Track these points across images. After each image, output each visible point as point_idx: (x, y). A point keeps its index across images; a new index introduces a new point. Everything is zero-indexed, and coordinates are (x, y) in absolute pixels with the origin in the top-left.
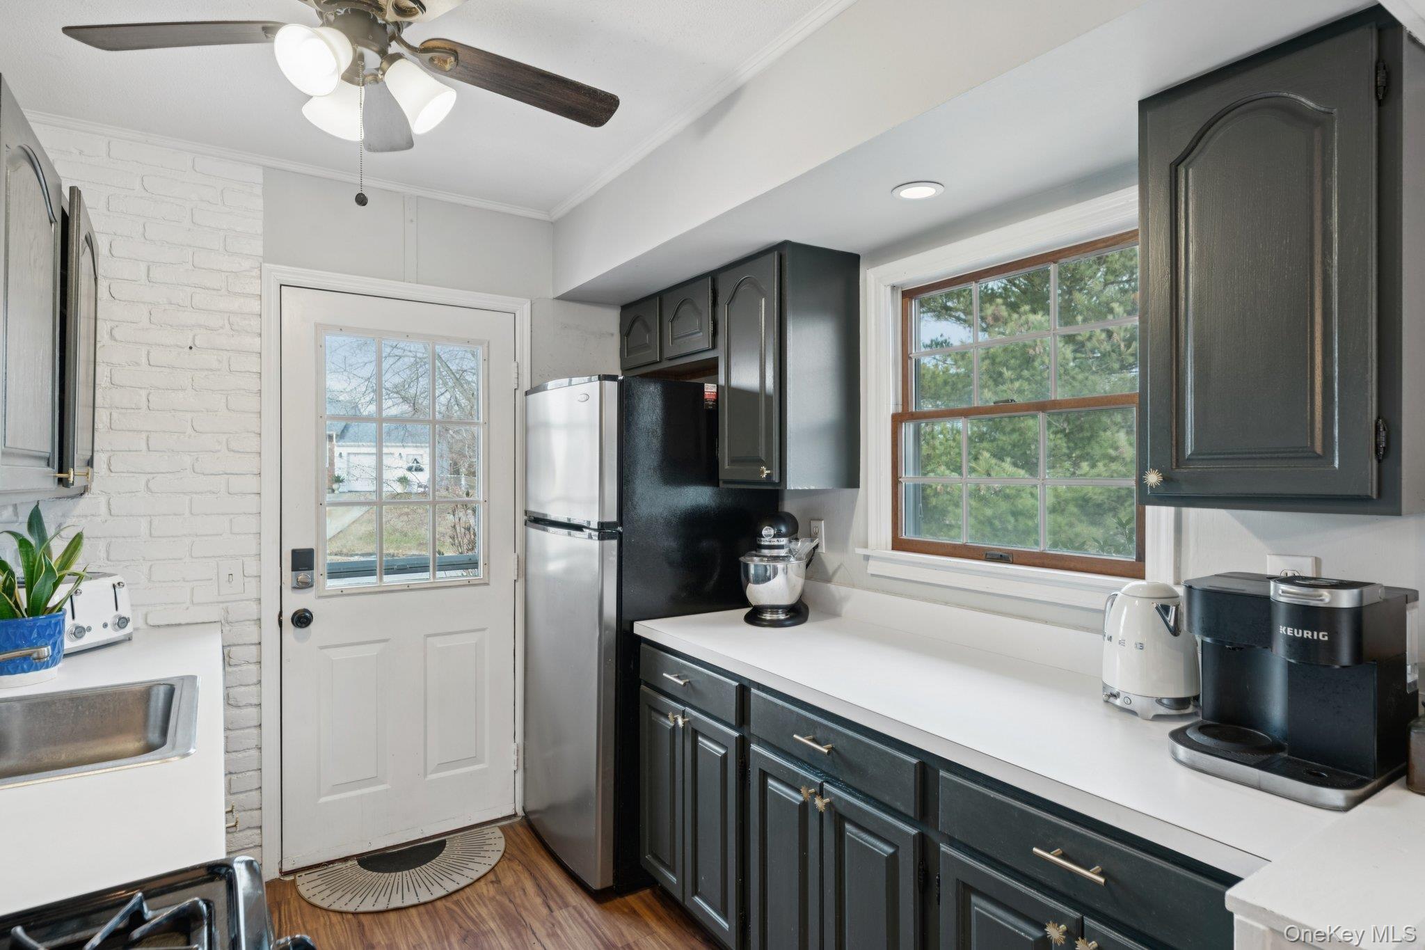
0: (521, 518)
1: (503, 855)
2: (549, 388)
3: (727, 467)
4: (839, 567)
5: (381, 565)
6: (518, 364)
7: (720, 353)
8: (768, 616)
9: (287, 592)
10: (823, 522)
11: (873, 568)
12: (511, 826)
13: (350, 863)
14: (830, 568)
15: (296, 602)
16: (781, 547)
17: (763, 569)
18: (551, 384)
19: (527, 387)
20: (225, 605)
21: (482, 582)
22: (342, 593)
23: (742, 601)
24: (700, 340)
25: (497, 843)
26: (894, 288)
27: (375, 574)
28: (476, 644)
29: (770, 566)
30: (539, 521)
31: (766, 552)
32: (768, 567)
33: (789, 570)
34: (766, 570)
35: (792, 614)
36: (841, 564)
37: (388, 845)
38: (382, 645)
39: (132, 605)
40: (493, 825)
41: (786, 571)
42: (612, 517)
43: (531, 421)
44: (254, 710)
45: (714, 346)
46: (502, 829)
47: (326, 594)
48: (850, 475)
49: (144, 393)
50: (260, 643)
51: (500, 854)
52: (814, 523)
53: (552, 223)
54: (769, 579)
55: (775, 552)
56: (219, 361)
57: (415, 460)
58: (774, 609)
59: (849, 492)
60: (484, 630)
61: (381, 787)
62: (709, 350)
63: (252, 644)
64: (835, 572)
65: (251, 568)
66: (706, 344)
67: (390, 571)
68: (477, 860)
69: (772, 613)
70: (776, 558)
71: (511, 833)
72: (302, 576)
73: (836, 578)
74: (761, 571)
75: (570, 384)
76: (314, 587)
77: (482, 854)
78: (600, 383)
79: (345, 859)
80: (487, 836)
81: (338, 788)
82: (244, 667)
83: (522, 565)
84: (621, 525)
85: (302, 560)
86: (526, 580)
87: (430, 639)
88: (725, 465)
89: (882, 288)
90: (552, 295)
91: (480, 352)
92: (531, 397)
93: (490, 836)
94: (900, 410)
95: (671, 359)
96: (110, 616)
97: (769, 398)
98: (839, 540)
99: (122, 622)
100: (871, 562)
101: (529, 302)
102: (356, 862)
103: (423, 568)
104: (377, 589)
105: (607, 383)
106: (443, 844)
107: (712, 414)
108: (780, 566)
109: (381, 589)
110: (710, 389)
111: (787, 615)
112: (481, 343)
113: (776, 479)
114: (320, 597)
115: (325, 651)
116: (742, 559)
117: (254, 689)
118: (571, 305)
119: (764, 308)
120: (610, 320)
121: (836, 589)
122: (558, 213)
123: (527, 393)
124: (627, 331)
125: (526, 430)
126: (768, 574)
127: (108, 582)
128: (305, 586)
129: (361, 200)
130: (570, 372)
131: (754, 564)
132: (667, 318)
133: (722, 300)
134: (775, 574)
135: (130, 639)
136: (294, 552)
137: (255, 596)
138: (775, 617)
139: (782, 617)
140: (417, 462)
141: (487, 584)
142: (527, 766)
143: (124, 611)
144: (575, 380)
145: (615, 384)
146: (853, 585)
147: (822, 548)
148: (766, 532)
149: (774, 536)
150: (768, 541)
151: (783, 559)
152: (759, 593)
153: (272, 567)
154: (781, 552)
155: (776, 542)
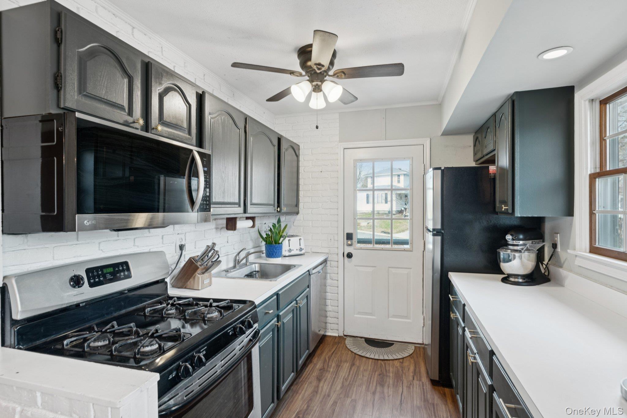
0: (425, 226)
1: (410, 355)
4: (566, 260)
5: (373, 241)
6: (424, 165)
7: (496, 151)
8: (512, 279)
9: (345, 246)
10: (559, 235)
11: (578, 262)
12: (419, 347)
13: (362, 339)
14: (562, 260)
15: (348, 250)
16: (517, 245)
17: (507, 256)
20: (329, 248)
21: (410, 250)
22: (361, 249)
23: (499, 271)
24: (492, 145)
25: (411, 350)
26: (592, 100)
27: (371, 244)
28: (407, 273)
29: (511, 254)
31: (511, 247)
32: (510, 255)
33: (523, 257)
34: (509, 256)
35: (526, 280)
36: (567, 258)
37: (375, 338)
38: (374, 268)
39: (305, 246)
40: (413, 345)
41: (521, 258)
42: (439, 227)
44: (336, 282)
45: (495, 148)
46: (415, 347)
47: (356, 248)
48: (570, 211)
49: (311, 186)
50: (338, 261)
51: (409, 354)
52: (555, 235)
53: (440, 104)
54: (510, 261)
55: (516, 248)
56: (328, 175)
58: (516, 276)
59: (569, 218)
60: (411, 268)
61: (374, 317)
63: (336, 261)
64: (564, 262)
65: (336, 238)
67: (376, 243)
68: (400, 353)
69: (515, 278)
70: (516, 251)
71: (418, 350)
72: (349, 242)
73: (564, 266)
74: (506, 257)
75: (429, 172)
76: (353, 245)
77: (403, 352)
78: (433, 171)
79: (361, 338)
80: (409, 347)
81: (359, 313)
82: (334, 268)
84: (443, 230)
85: (349, 237)
87: (390, 269)
88: (497, 204)
90: (439, 134)
93: (410, 348)
94: (597, 171)
95: (486, 155)
96: (298, 247)
98: (566, 246)
99: (301, 249)
100: (577, 259)
101: (430, 139)
102: (364, 340)
103: (388, 243)
104: (372, 249)
105: (436, 171)
106: (393, 344)
107: (494, 179)
108: (517, 255)
109: (373, 249)
110: (492, 168)
111: (524, 280)
112: (409, 158)
113: (510, 211)
114: (354, 249)
115: (356, 267)
116: (498, 250)
117: (336, 275)
118: (448, 138)
119: (507, 128)
121: (563, 272)
124: (475, 144)
126: (510, 258)
127: (298, 238)
128: (351, 245)
131: (503, 254)
132: (484, 136)
133: (497, 126)
134: (514, 258)
135: (304, 255)
136: (347, 234)
137: (337, 246)
138: (516, 280)
139: (521, 280)
141: (412, 251)
143: (302, 246)
145: (440, 171)
146: (571, 271)
147: (559, 249)
148: (509, 237)
149: (513, 239)
150: (511, 242)
151: (520, 251)
152: (507, 268)
153: (341, 238)
154: (518, 248)
155: (515, 242)
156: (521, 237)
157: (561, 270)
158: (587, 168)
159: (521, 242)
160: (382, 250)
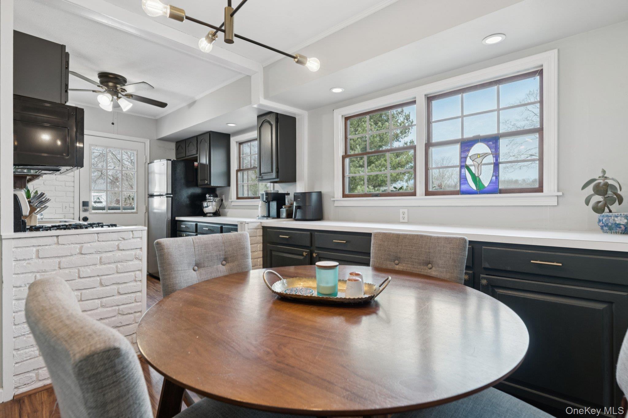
0: (147, 196)
2: (155, 162)
3: (199, 182)
5: (107, 207)
6: (146, 156)
7: (198, 155)
8: (208, 215)
9: (81, 212)
10: (224, 195)
11: (233, 204)
14: (225, 206)
15: (83, 215)
16: (211, 199)
18: (155, 161)
19: (149, 162)
20: (64, 215)
22: (96, 213)
23: (203, 213)
24: (194, 152)
26: (237, 142)
27: (104, 209)
30: (152, 196)
31: (208, 200)
32: (208, 204)
35: (214, 214)
36: (227, 204)
41: (212, 205)
42: (170, 192)
43: (150, 171)
45: (197, 154)
47: (92, 213)
48: (229, 184)
52: (222, 196)
53: (156, 120)
54: (208, 207)
55: (210, 200)
57: (98, 198)
58: (210, 213)
59: (228, 188)
62: (196, 154)
65: (72, 205)
66: (195, 153)
67: (109, 209)
70: (210, 202)
72: (85, 207)
73: (226, 208)
75: (160, 161)
76: (89, 211)
78: (167, 162)
83: (147, 209)
84: (172, 193)
85: (85, 204)
86: (148, 213)
88: (199, 181)
89: (234, 142)
90: (156, 138)
91: (135, 153)
92: (150, 165)
94: (238, 169)
95: (188, 156)
97: (207, 165)
98: (227, 199)
100: (232, 203)
101: (149, 140)
103: (119, 209)
104: (106, 212)
105: (169, 161)
107: (196, 169)
110: (196, 164)
112: (135, 150)
113: (209, 183)
114: (90, 214)
116: (202, 203)
118: (161, 141)
119: (207, 146)
120: (173, 146)
122: (158, 117)
123: (148, 164)
124: (177, 149)
125: (148, 173)
128: (85, 210)
129: (113, 124)
130: (160, 158)
131: (205, 204)
132: (187, 146)
133: (199, 143)
136: (83, 202)
137: (73, 212)
138: (210, 215)
139: (212, 215)
140: (99, 199)
141: (137, 213)
142: (149, 261)
144: (162, 160)
145: (171, 161)
146: (229, 209)
147: (224, 201)
148: (207, 196)
149: (209, 197)
150: (208, 198)
151: (212, 202)
152: (206, 210)
153: (77, 205)
154: (211, 200)
155: (210, 198)
156: (212, 195)
157: (225, 209)
158: (235, 167)
159: (212, 198)
160: (115, 213)
